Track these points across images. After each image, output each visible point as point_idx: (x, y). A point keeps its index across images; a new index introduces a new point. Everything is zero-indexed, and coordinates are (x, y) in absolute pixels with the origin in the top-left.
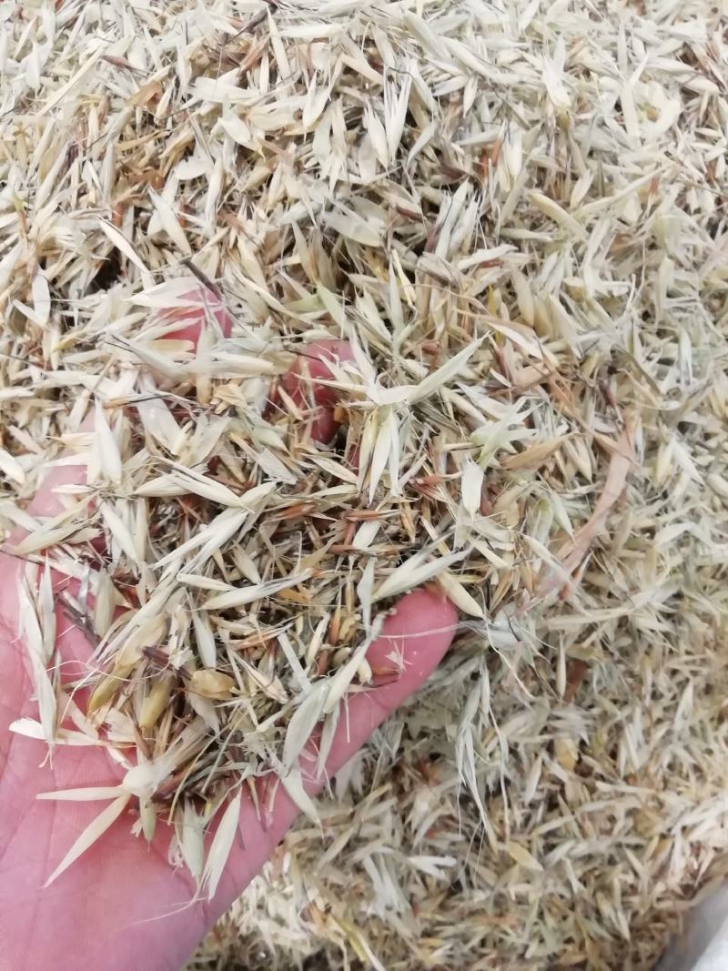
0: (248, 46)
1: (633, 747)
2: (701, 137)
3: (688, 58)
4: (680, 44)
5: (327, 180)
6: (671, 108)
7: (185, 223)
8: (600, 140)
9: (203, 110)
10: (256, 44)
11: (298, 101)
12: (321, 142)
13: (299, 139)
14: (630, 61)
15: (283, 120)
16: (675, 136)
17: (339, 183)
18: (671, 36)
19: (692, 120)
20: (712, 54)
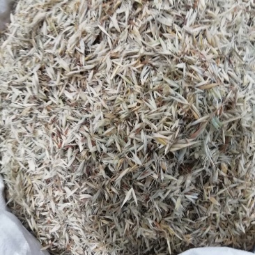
5: (158, 9)
7: (119, 24)
17: (161, 10)
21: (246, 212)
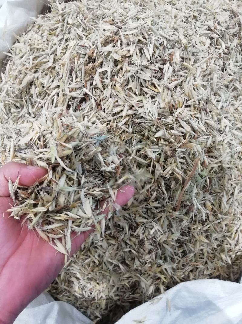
0: (115, 38)
1: (225, 203)
2: (216, 48)
3: (210, 29)
4: (207, 27)
5: (137, 65)
6: (208, 42)
7: (102, 82)
8: (194, 50)
9: (106, 54)
10: (116, 37)
11: (128, 48)
12: (134, 57)
13: (129, 57)
14: (196, 32)
15: (126, 52)
16: (210, 49)
17: (140, 65)
18: (205, 25)
19: (213, 44)
20: (216, 28)
21: (230, 245)
